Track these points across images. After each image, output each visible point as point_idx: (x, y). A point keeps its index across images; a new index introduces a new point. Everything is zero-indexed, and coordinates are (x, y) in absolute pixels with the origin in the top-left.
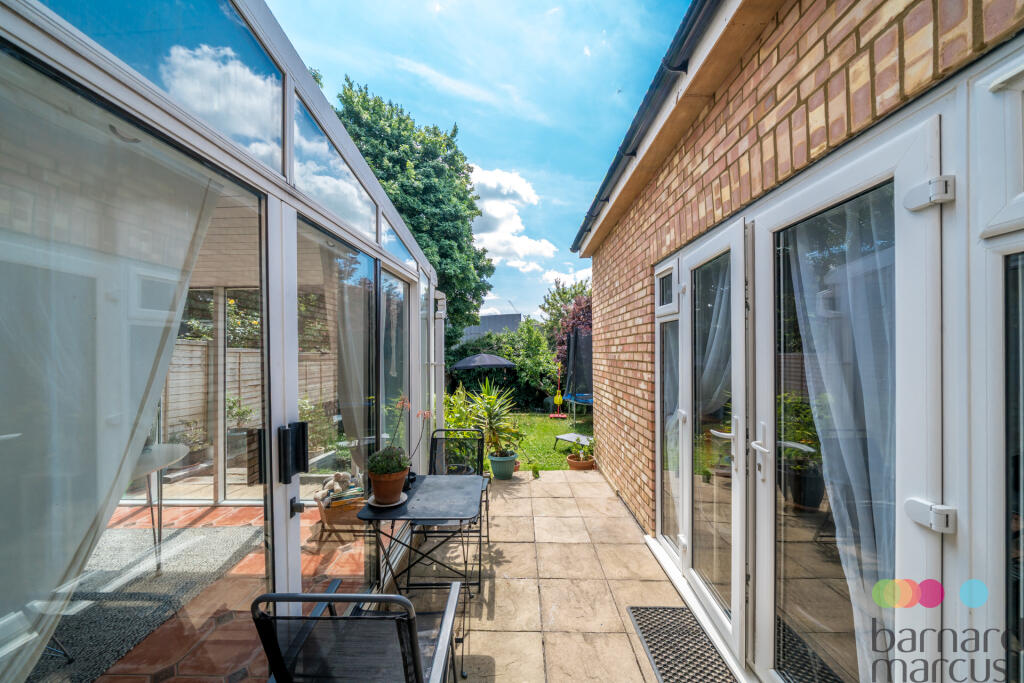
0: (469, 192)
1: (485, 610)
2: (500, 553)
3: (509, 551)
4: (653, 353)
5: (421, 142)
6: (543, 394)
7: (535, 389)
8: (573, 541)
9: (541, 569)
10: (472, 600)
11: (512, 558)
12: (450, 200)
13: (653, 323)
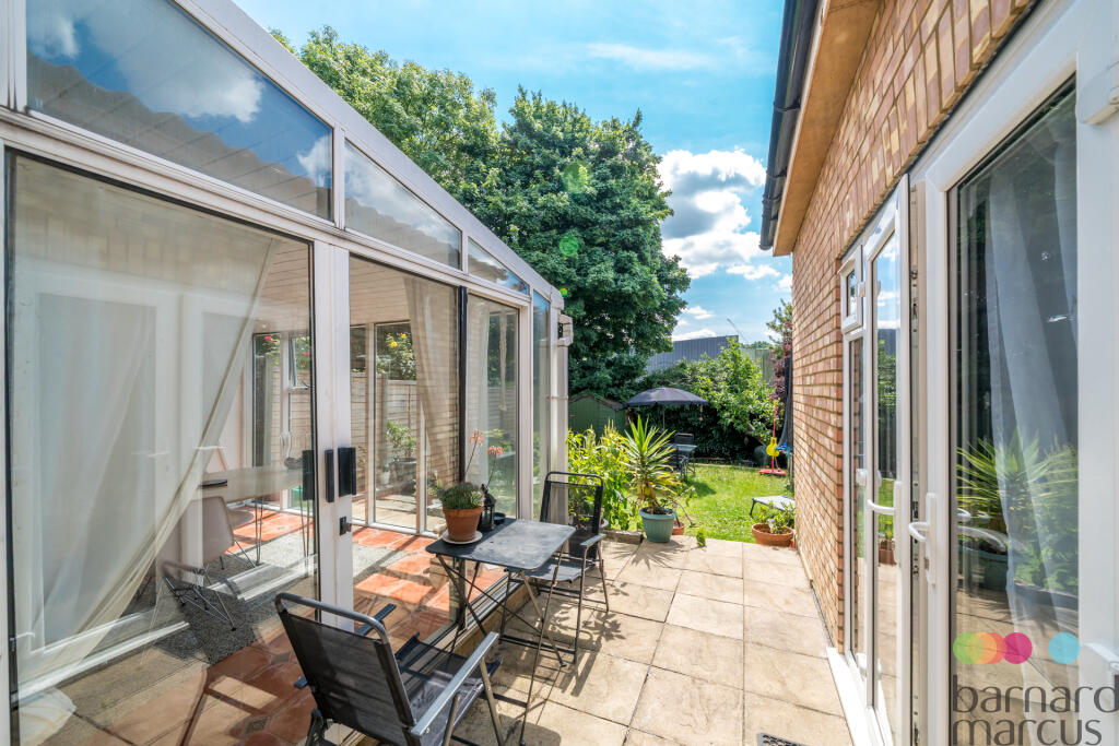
0: (657, 189)
1: (573, 683)
2: (615, 626)
3: (626, 626)
4: (840, 385)
5: (596, 141)
6: (755, 442)
7: (742, 434)
8: (716, 632)
9: (658, 655)
10: (563, 669)
11: (628, 634)
12: (629, 203)
13: (839, 341)
